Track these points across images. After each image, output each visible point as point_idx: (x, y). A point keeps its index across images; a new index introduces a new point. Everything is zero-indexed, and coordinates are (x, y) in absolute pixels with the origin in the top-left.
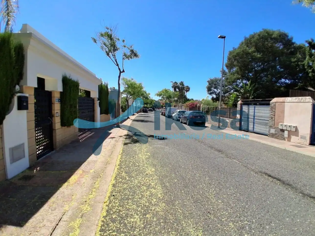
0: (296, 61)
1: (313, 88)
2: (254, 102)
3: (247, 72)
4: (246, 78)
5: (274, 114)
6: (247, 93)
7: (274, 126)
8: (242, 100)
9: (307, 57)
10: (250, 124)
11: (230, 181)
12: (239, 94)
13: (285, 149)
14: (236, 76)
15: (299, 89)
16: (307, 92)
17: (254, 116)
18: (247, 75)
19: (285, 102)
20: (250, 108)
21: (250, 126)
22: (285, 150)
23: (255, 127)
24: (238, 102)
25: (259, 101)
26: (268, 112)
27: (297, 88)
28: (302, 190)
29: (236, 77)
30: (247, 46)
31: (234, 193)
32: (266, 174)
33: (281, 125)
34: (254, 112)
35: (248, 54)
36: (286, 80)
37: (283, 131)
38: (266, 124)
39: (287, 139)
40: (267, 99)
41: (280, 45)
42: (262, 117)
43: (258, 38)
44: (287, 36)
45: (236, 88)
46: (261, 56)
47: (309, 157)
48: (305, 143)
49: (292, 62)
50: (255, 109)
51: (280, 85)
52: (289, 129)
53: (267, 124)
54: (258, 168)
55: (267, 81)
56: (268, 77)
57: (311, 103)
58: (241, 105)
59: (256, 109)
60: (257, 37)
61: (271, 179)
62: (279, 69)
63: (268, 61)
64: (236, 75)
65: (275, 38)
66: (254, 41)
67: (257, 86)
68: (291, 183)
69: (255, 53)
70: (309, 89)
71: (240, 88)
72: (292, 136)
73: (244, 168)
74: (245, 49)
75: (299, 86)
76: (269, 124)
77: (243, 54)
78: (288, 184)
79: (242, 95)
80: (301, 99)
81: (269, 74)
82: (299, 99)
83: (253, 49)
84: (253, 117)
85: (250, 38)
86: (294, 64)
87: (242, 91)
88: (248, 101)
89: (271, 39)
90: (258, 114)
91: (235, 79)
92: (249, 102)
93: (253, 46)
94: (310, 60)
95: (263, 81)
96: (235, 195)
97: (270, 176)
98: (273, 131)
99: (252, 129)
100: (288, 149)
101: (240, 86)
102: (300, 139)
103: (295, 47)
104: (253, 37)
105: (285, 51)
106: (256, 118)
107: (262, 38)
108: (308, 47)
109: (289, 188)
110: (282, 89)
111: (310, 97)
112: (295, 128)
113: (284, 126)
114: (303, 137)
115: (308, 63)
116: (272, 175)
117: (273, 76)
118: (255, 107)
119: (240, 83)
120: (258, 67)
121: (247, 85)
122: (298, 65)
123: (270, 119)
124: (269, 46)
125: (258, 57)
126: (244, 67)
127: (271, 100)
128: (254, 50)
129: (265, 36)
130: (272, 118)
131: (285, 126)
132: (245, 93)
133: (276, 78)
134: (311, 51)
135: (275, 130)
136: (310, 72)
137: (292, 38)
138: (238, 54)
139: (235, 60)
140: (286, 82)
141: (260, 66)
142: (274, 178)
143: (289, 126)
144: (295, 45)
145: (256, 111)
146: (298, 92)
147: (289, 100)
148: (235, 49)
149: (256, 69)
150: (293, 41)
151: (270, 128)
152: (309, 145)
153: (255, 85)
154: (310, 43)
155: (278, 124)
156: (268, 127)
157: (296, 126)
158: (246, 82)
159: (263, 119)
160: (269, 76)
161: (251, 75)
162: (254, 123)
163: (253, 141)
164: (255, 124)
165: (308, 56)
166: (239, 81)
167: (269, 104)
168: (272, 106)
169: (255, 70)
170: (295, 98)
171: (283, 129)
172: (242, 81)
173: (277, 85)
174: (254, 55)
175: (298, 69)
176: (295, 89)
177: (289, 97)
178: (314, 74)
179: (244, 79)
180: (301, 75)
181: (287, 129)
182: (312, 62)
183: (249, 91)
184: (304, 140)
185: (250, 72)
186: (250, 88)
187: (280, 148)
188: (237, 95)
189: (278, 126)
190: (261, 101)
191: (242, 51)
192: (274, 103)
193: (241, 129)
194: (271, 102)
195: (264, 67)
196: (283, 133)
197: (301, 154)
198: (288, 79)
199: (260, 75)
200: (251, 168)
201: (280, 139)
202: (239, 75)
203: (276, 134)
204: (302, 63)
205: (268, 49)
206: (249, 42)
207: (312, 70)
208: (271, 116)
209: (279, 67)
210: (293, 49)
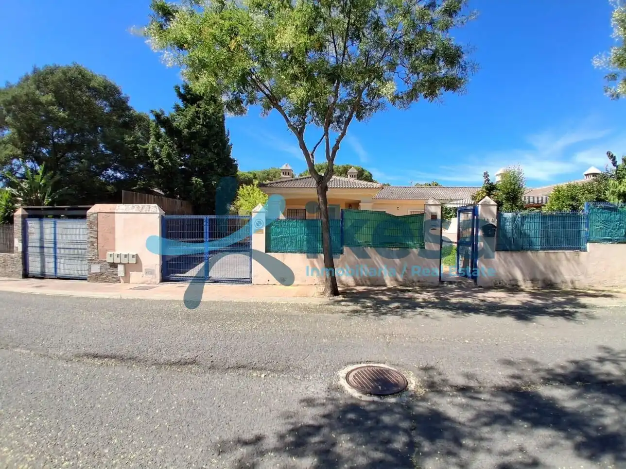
0: (132, 142)
1: (161, 189)
2: (52, 212)
3: (35, 143)
4: (33, 156)
5: (96, 236)
6: (36, 192)
7: (98, 258)
8: (25, 207)
9: (152, 138)
10: (47, 260)
11: (16, 399)
12: (18, 191)
13: (119, 297)
14: (10, 150)
15: (140, 190)
16: (152, 197)
17: (55, 243)
18: (37, 149)
19: (114, 213)
20: (45, 226)
21: (47, 265)
22: (121, 300)
23: (59, 266)
24: (15, 212)
25: (64, 209)
26: (85, 231)
27: (135, 188)
28: (155, 359)
29: (11, 152)
30: (38, 88)
31: (29, 421)
32: (88, 355)
33: (111, 255)
34: (55, 234)
35: (37, 103)
36: (115, 173)
37: (114, 265)
38: (81, 258)
39: (123, 279)
40: (79, 206)
41: (106, 105)
42: (71, 243)
43: (63, 79)
44: (119, 93)
45: (10, 177)
46: (66, 117)
47: (161, 302)
48: (154, 280)
49: (126, 142)
50: (55, 228)
51: (106, 181)
52: (125, 261)
53: (82, 256)
54: (70, 350)
55: (80, 171)
56: (82, 163)
57: (158, 215)
58: (24, 218)
59: (58, 226)
60: (59, 75)
61: (98, 362)
62: (103, 149)
63: (81, 131)
64: (10, 146)
65: (94, 89)
66: (53, 82)
67: (57, 177)
68: (136, 354)
69: (54, 108)
70: (155, 190)
71: (19, 178)
72: (131, 272)
73: (43, 360)
74: (31, 91)
75: (139, 185)
76: (86, 256)
77: (26, 102)
78: (130, 359)
79: (25, 194)
80: (143, 208)
81: (84, 157)
82: (138, 208)
83: (50, 97)
84: (52, 245)
85: (44, 73)
86: (129, 146)
87: (25, 185)
88: (40, 209)
89: (89, 88)
90: (64, 238)
91: (7, 157)
92: (43, 212)
93: (51, 91)
94: (156, 143)
95: (72, 169)
96: (31, 424)
97: (96, 356)
98: (96, 269)
99: (53, 271)
100: (126, 298)
101: (21, 174)
102: (144, 276)
103: (132, 114)
104: (52, 72)
105: (115, 118)
106: (58, 246)
107: (71, 80)
108: (154, 121)
109: (133, 364)
110: (110, 187)
111: (156, 205)
112: (135, 259)
113: (115, 257)
114: (150, 272)
115: (154, 148)
116: (101, 352)
117: (91, 161)
118: (55, 224)
119: (19, 168)
120: (59, 136)
121: (36, 173)
122: (136, 149)
123: (89, 245)
124: (82, 99)
125: (60, 116)
126: (28, 132)
127: (88, 209)
128: (52, 100)
129: (76, 78)
130: (92, 243)
131: (118, 256)
132: (33, 189)
133: (97, 167)
134: (159, 130)
135: (101, 267)
136: (156, 163)
137: (127, 99)
138: (15, 100)
139: (9, 111)
140: (117, 176)
141: (64, 136)
142: (104, 357)
143: (125, 256)
144: (131, 112)
145: (58, 231)
146: (136, 194)
147: (122, 209)
148: (11, 87)
149: (56, 140)
150: (129, 104)
151: (90, 264)
152: (161, 282)
153: (54, 174)
154: (158, 116)
155: (105, 255)
156: (86, 262)
157: (137, 255)
158: (33, 166)
159: (75, 246)
160: (83, 160)
161: (44, 151)
162: (55, 258)
163: (54, 297)
164: (58, 260)
165: (153, 136)
167: (84, 217)
168: (91, 220)
169: (54, 143)
170: (132, 205)
171: (115, 262)
172: (23, 161)
173: (101, 180)
174: (52, 110)
175: (136, 155)
176: (132, 191)
177: (121, 203)
178: (163, 167)
179: (28, 158)
180: (141, 166)
181: (122, 262)
182: (159, 148)
183: (40, 186)
184: (151, 276)
185: (42, 144)
186: (43, 181)
187: (112, 298)
188: (13, 195)
189: (106, 258)
190: (69, 209)
191: (25, 95)
192: (95, 215)
193: (26, 275)
194: (89, 212)
195: (72, 141)
196: (115, 270)
197: (148, 301)
198: (119, 172)
199: (64, 154)
200: (57, 356)
201: (111, 282)
202: (19, 149)
203: (102, 274)
204: (142, 147)
205: (81, 105)
206: (42, 81)
207: (160, 160)
208: (90, 240)
209: (103, 147)
210: (127, 119)
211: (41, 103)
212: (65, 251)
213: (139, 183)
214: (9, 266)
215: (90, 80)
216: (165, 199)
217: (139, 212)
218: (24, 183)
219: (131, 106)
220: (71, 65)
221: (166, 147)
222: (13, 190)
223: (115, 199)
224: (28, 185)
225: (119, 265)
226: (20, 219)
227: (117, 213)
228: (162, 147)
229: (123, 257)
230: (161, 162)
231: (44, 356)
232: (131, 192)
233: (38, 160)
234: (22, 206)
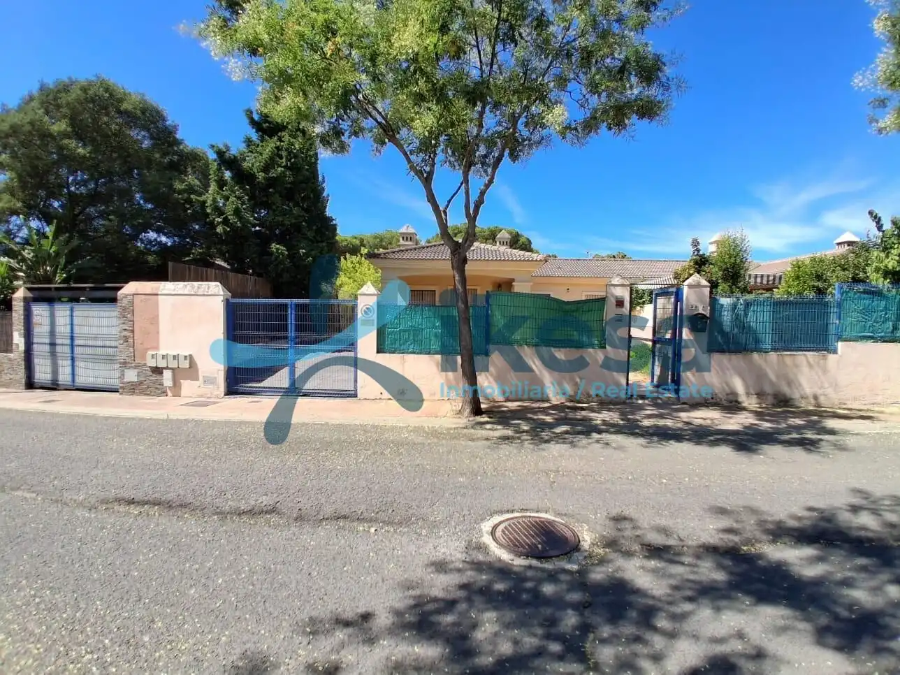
0: (184, 191)
1: (226, 260)
2: (69, 294)
3: (42, 193)
4: (40, 212)
5: (132, 329)
6: (44, 264)
7: (134, 361)
8: (29, 285)
9: (213, 187)
10: (60, 362)
11: (16, 564)
12: (18, 263)
13: (165, 417)
14: (6, 201)
15: (195, 262)
16: (211, 272)
17: (72, 338)
18: (45, 202)
19: (157, 295)
20: (58, 313)
21: (61, 370)
22: (168, 421)
23: (78, 371)
24: (13, 293)
25: (84, 288)
26: (115, 321)
27: (187, 259)
28: (218, 505)
29: (7, 205)
30: (47, 113)
31: (35, 596)
32: (119, 501)
33: (153, 355)
34: (72, 324)
35: (46, 136)
36: (159, 236)
37: (158, 371)
38: (110, 359)
39: (170, 390)
40: (107, 285)
41: (144, 137)
42: (96, 338)
43: (82, 99)
44: (164, 120)
45: (7, 242)
46: (88, 155)
47: (227, 423)
48: (216, 393)
49: (174, 191)
50: (72, 316)
51: (145, 248)
52: (174, 364)
53: (113, 358)
54: (94, 493)
55: (107, 232)
56: (110, 220)
57: (222, 298)
58: (27, 302)
59: (76, 313)
60: (75, 93)
61: (135, 510)
62: (142, 202)
63: (109, 175)
64: (6, 197)
65: (127, 113)
66: (68, 104)
67: (75, 242)
68: (190, 499)
69: (70, 141)
70: (217, 262)
71: (19, 243)
72: (182, 381)
73: (53, 509)
74: (37, 117)
75: (194, 254)
76: (118, 358)
77: (30, 133)
78: (181, 506)
79: (29, 267)
80: (199, 288)
81: (113, 212)
82: (192, 287)
83: (60, 126)
84: (68, 342)
85: (56, 90)
86: (180, 196)
87: (28, 254)
88: (50, 289)
89: (119, 112)
90: (86, 330)
92: (54, 294)
93: (65, 117)
94: (218, 193)
95: (96, 230)
96: (37, 600)
97: (131, 502)
98: (131, 375)
99: (69, 378)
100: (175, 418)
101: (22, 238)
102: (202, 386)
103: (182, 150)
104: (66, 89)
105: (157, 156)
106: (77, 342)
107: (93, 101)
108: (215, 160)
109: (186, 513)
110: (151, 257)
111: (218, 284)
112: (187, 361)
113: (160, 358)
114: (210, 381)
115: (214, 200)
116: (139, 495)
117: (123, 218)
118: (72, 310)
119: (20, 228)
120: (77, 183)
121: (45, 236)
122: (189, 201)
123: (122, 342)
124: (110, 129)
125: (78, 153)
126: (32, 177)
127: (120, 288)
128: (66, 130)
129: (102, 98)
130: (126, 339)
131: (163, 357)
132: (40, 260)
133: (133, 227)
134: (223, 173)
135: (138, 372)
136: (219, 223)
137: (175, 127)
138: (15, 130)
139: (5, 146)
140: (161, 241)
141: (85, 183)
142: (143, 503)
143: (174, 357)
144: (181, 147)
145: (76, 321)
146: (189, 269)
147: (169, 289)
148: (8, 111)
149: (73, 189)
150: (179, 136)
151: (123, 369)
152: (225, 395)
153: (70, 238)
154: (220, 154)
155: (144, 357)
156: (117, 366)
157: (191, 356)
158: (40, 226)
159: (99, 343)
160: (111, 217)
161: (56, 204)
162: (73, 359)
163: (71, 416)
164: (77, 363)
165: (214, 183)
166: (16, 220)
167: (114, 300)
168: (123, 305)
169: (69, 192)
170: (183, 283)
171: (159, 366)
172: (25, 219)
173: (138, 247)
174: (67, 146)
175: (189, 211)
176: (184, 262)
177: (166, 280)
178: (229, 229)
179: (32, 215)
180: (197, 227)
181: (170, 366)
182: (222, 201)
183: (49, 255)
184: (212, 386)
185: (52, 195)
186: (54, 249)
187: (155, 417)
188: (12, 269)
189: (145, 360)
190: (91, 288)
191: (28, 123)
192: (130, 298)
193: (30, 385)
194: (120, 293)
195: (95, 189)
196: (158, 377)
197: (207, 422)
198: (165, 234)
199: (85, 209)
200: (75, 501)
201: (154, 396)
202: (18, 200)
203: (141, 383)
204: (198, 198)
205: (109, 136)
206: (52, 102)
207: (224, 218)
208: (122, 334)
209: (141, 198)
210: (176, 157)
211: (51, 135)
212: (86, 350)
213: (193, 251)
214: (6, 371)
215: (120, 101)
216: (231, 275)
217: (193, 293)
218: (26, 251)
219: (181, 138)
220: (93, 78)
221: (232, 199)
222: (12, 261)
223: (159, 274)
224: (32, 254)
225: (164, 370)
226: (22, 304)
227: (161, 295)
228: (227, 198)
229: (170, 359)
230: (225, 222)
231: (57, 501)
232: (182, 265)
233: (47, 217)
234: (24, 284)
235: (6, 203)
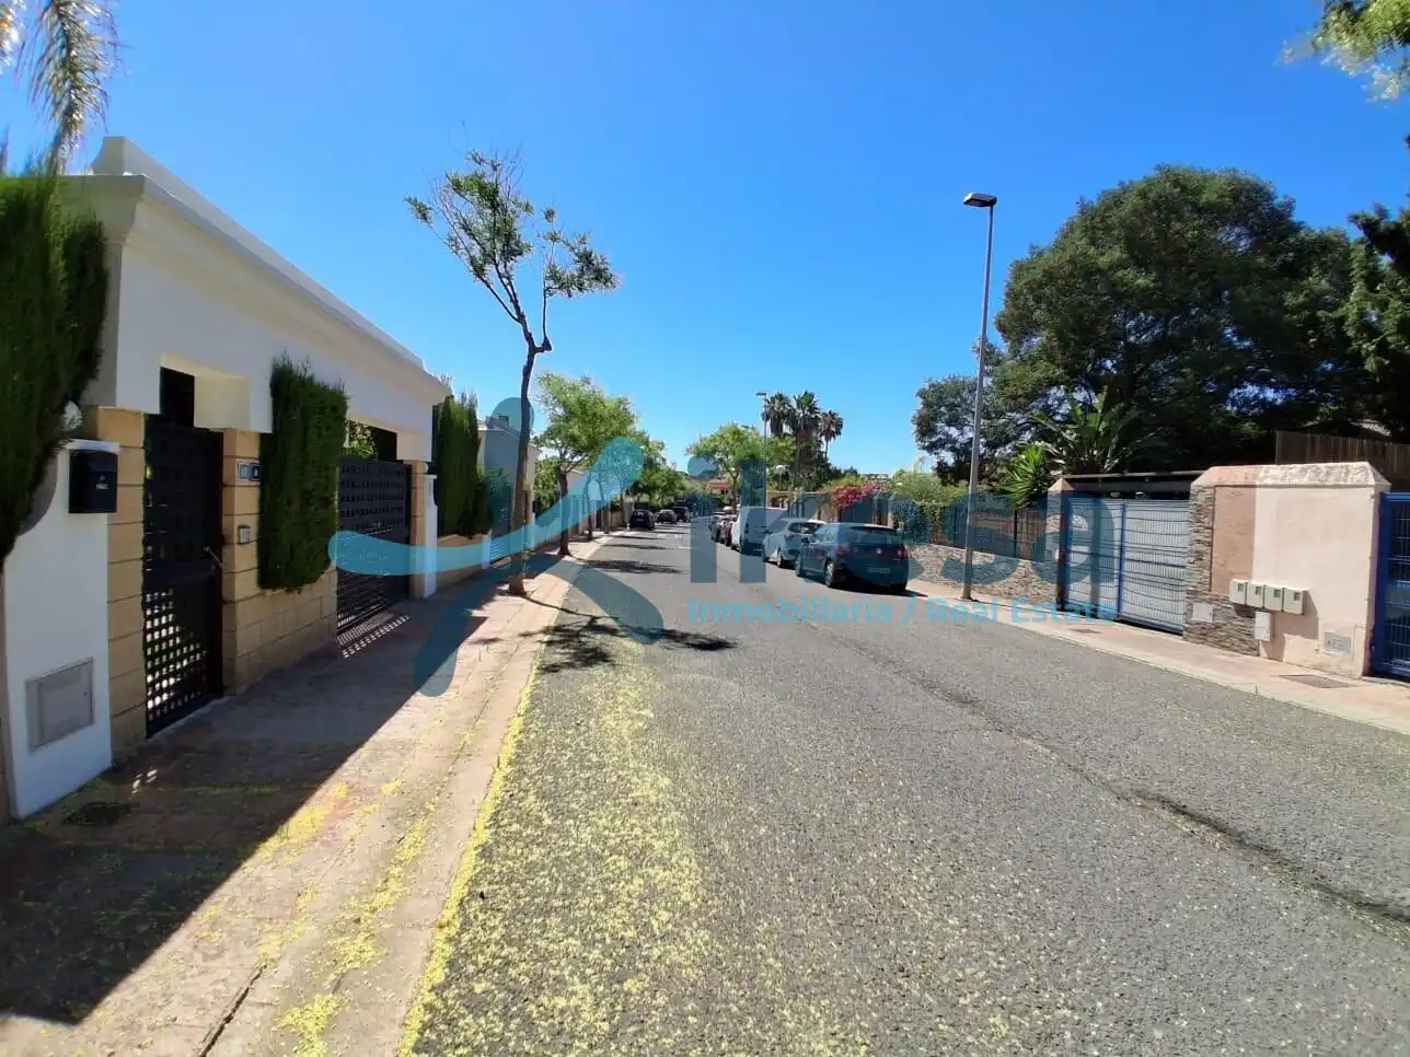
0: (1302, 307)
1: (1383, 421)
2: (1122, 486)
3: (1091, 352)
4: (1087, 377)
5: (1209, 540)
6: (1091, 446)
7: (1210, 591)
8: (1069, 476)
9: (1358, 288)
11: (1004, 834)
12: (1057, 447)
13: (1253, 691)
14: (1043, 370)
15: (1323, 428)
16: (1354, 443)
17: (1122, 549)
18: (1094, 364)
19: (1254, 486)
21: (1102, 590)
22: (1255, 699)
23: (1126, 596)
24: (1050, 485)
25: (1142, 479)
26: (1183, 528)
27: (1310, 424)
28: (1323, 872)
29: (1044, 375)
30: (1093, 242)
31: (1018, 887)
32: (1164, 802)
33: (1240, 586)
34: (1123, 530)
35: (1090, 273)
36: (1261, 391)
37: (1246, 612)
38: (1174, 584)
39: (1265, 648)
40: (1175, 473)
41: (1239, 236)
42: (1153, 550)
43: (1139, 208)
44: (1269, 197)
45: (1043, 422)
46: (1152, 285)
47: (1361, 728)
48: (1345, 667)
49: (1286, 310)
50: (1124, 517)
51: (1238, 413)
52: (1274, 604)
53: (1177, 583)
54: (1128, 776)
55: (1180, 395)
56: (1183, 375)
57: (1372, 492)
59: (1129, 514)
60: (1132, 201)
61: (1185, 826)
62: (1235, 339)
63: (1183, 307)
64: (1043, 364)
65: (1210, 208)
66: (1122, 222)
67: (1133, 413)
68: (1276, 843)
69: (1126, 272)
70: (1366, 426)
71: (1058, 422)
72: (1286, 635)
73: (1071, 778)
74: (1079, 252)
75: (1322, 414)
77: (1072, 275)
78: (1260, 848)
79: (1071, 452)
80: (1328, 474)
81: (1188, 364)
82: (1318, 473)
83: (1117, 253)
84: (1116, 552)
85: (1103, 208)
86: (1295, 318)
87: (1069, 435)
88: (1096, 480)
89: (1199, 210)
90: (1140, 539)
91: (1039, 383)
92: (1101, 486)
93: (1118, 240)
94: (1366, 298)
95: (1164, 394)
96: (1020, 894)
97: (1180, 810)
98: (1203, 613)
99: (1114, 604)
100: (1269, 695)
101: (1062, 415)
102: (1322, 650)
103: (1302, 240)
104: (1117, 201)
105: (1261, 260)
106: (1127, 555)
107: (1157, 205)
108: (1361, 242)
109: (1265, 864)
110: (1247, 426)
111: (1366, 464)
112: (1299, 603)
113: (1251, 592)
114: (1337, 643)
115: (1362, 314)
116: (1193, 805)
117: (1203, 367)
118: (1124, 509)
119: (1061, 401)
120: (1139, 331)
121: (1092, 409)
122: (1313, 322)
123: (1192, 559)
124: (1186, 238)
125: (1138, 286)
126: (1075, 332)
127: (1194, 477)
128: (1119, 259)
129: (1169, 197)
130: (1199, 556)
131: (1258, 590)
132: (1084, 443)
133: (1218, 381)
134: (1376, 261)
135: (1214, 610)
136: (1368, 354)
137: (1290, 205)
138: (1050, 276)
139: (1038, 300)
140: (1265, 398)
141: (1148, 327)
142: (1201, 820)
143: (1277, 592)
144: (1302, 234)
145: (1129, 524)
146: (1313, 439)
147: (1273, 478)
148: (1040, 254)
149: (1132, 339)
150: (1296, 217)
151: (1190, 601)
152: (1364, 674)
153: (1126, 409)
154: (1369, 227)
155: (1226, 588)
156: (1182, 595)
157: (1306, 594)
158: (1087, 397)
159: (1161, 559)
160: (1186, 371)
161: (1109, 364)
162: (1120, 578)
163: (1110, 657)
164: (1125, 584)
165: (1361, 283)
166: (1057, 392)
167: (1184, 496)
168: (1199, 503)
169: (1128, 344)
170: (1299, 466)
171: (1250, 603)
172: (1067, 391)
173: (1227, 412)
174: (1121, 279)
175: (1312, 340)
176: (1305, 430)
177: (1273, 463)
178: (1387, 362)
179: (1076, 384)
180: (1330, 366)
181: (1267, 607)
182: (1377, 310)
183: (1098, 432)
184: (1339, 654)
185: (1104, 353)
186: (1104, 424)
187: (1234, 687)
188: (1049, 455)
189: (1228, 593)
190: (1152, 479)
191: (1068, 261)
192: (1210, 491)
193: (1063, 604)
194: (1195, 483)
195: (1164, 333)
196: (1247, 622)
197: (1326, 716)
198: (1271, 386)
199: (1148, 365)
200: (1100, 778)
201: (1236, 651)
202: (1058, 366)
203: (1218, 627)
204: (1330, 315)
205: (1186, 251)
206: (1100, 225)
207: (1379, 345)
208: (1194, 548)
209: (1235, 333)
210: (1291, 254)
211: (1099, 271)
212: (1143, 568)
213: (1321, 410)
214: (1033, 584)
215: (1198, 192)
216: (1392, 448)
217: (1317, 483)
218: (1068, 432)
219: (1300, 220)
220: (1153, 173)
221: (1395, 303)
222: (1049, 445)
223: (1259, 452)
224: (1075, 435)
225: (1258, 614)
226: (1059, 500)
227: (1260, 486)
228: (1384, 305)
229: (1270, 595)
230: (1382, 349)
231: (1076, 770)
232: (1298, 434)
233: (1094, 385)
234: (1063, 473)
235: (1042, 373)
